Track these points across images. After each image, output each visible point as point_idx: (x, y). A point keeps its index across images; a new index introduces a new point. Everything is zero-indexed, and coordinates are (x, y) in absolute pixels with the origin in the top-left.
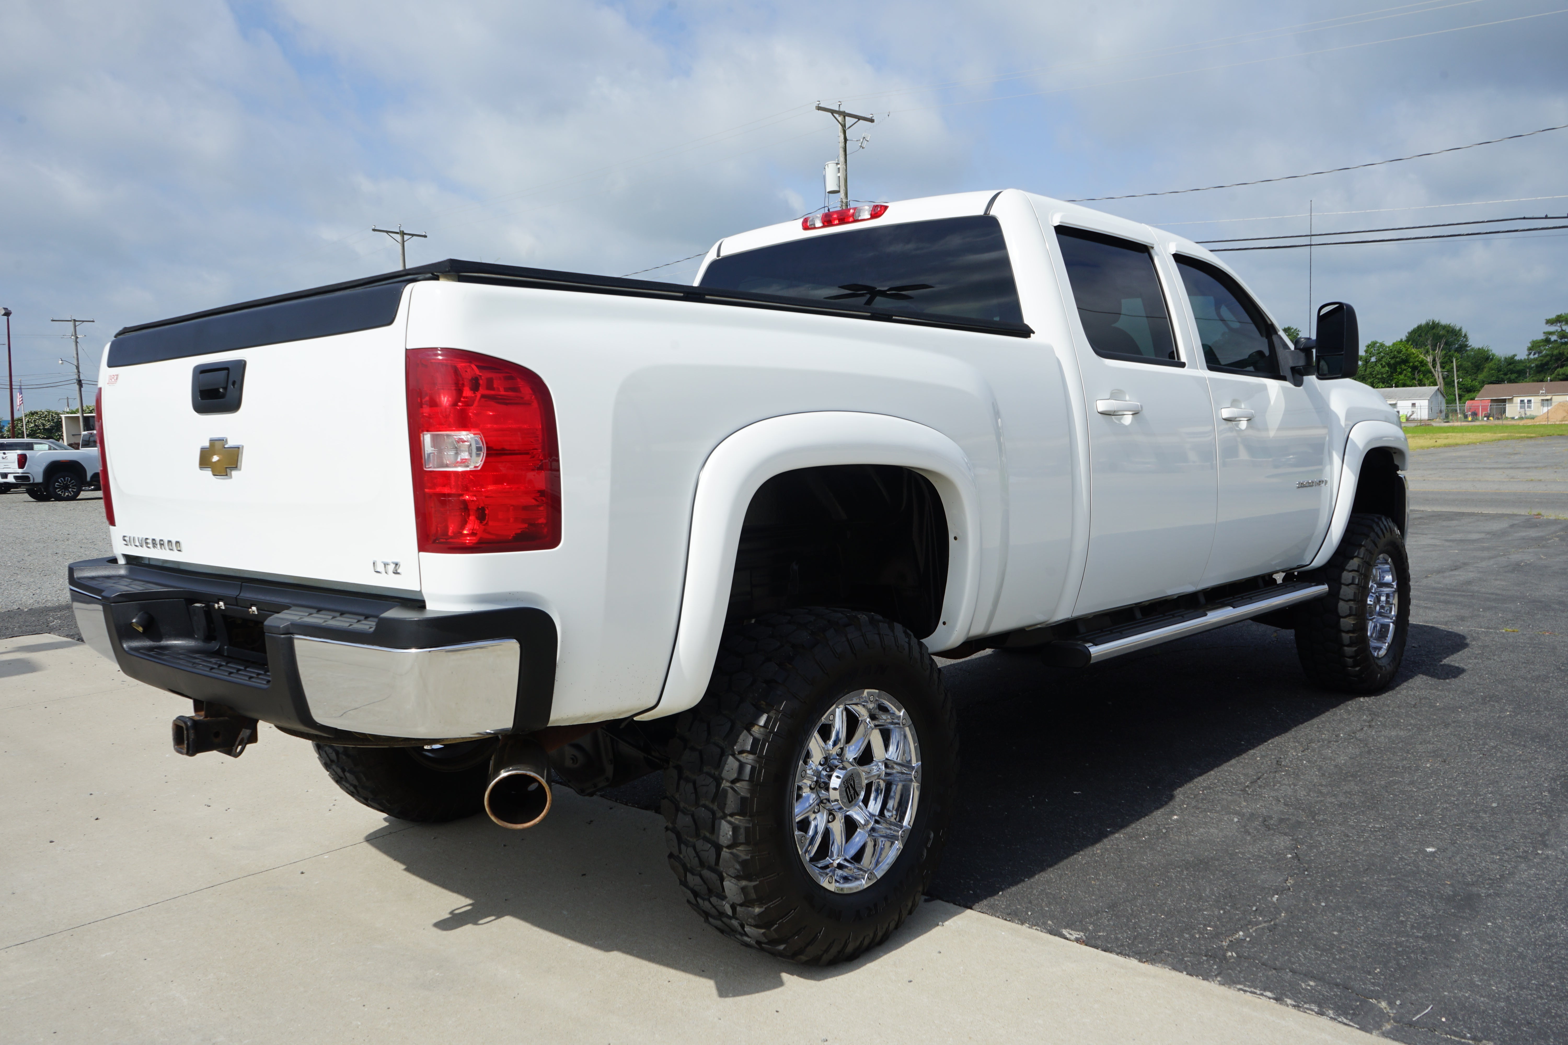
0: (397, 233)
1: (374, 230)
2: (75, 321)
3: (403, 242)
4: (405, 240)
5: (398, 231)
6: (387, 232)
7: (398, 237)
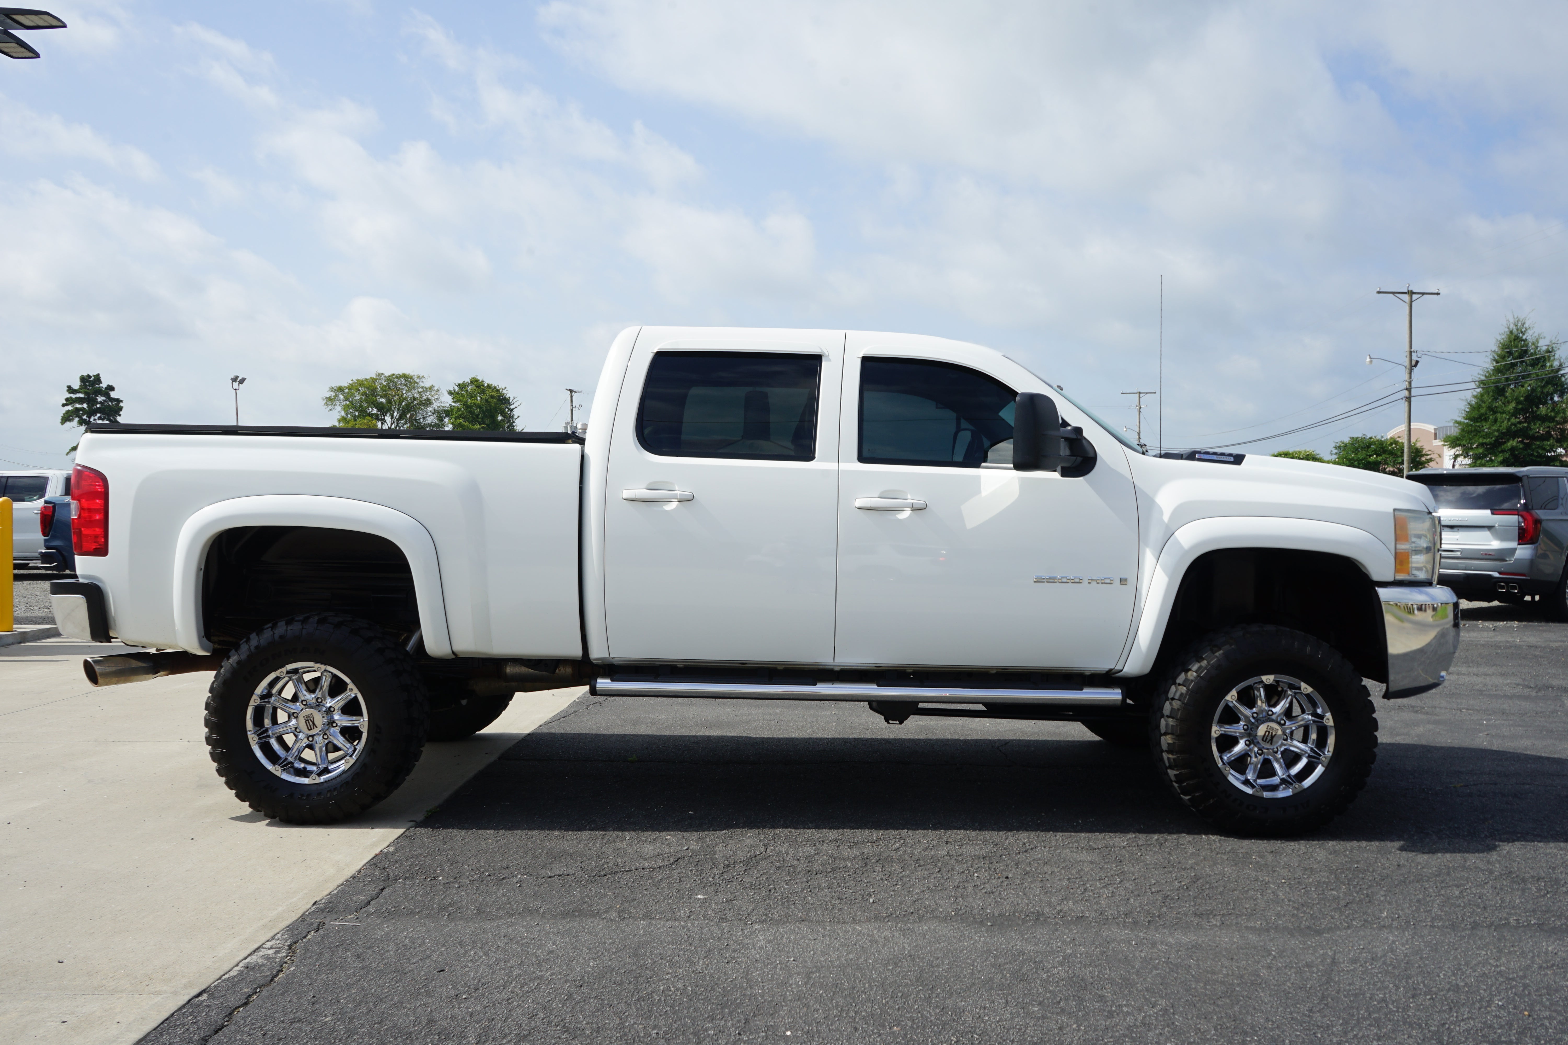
0: (1405, 293)
1: (1379, 292)
2: (1140, 393)
3: (1411, 302)
4: (1413, 300)
5: (1406, 291)
6: (1394, 293)
7: (1406, 298)
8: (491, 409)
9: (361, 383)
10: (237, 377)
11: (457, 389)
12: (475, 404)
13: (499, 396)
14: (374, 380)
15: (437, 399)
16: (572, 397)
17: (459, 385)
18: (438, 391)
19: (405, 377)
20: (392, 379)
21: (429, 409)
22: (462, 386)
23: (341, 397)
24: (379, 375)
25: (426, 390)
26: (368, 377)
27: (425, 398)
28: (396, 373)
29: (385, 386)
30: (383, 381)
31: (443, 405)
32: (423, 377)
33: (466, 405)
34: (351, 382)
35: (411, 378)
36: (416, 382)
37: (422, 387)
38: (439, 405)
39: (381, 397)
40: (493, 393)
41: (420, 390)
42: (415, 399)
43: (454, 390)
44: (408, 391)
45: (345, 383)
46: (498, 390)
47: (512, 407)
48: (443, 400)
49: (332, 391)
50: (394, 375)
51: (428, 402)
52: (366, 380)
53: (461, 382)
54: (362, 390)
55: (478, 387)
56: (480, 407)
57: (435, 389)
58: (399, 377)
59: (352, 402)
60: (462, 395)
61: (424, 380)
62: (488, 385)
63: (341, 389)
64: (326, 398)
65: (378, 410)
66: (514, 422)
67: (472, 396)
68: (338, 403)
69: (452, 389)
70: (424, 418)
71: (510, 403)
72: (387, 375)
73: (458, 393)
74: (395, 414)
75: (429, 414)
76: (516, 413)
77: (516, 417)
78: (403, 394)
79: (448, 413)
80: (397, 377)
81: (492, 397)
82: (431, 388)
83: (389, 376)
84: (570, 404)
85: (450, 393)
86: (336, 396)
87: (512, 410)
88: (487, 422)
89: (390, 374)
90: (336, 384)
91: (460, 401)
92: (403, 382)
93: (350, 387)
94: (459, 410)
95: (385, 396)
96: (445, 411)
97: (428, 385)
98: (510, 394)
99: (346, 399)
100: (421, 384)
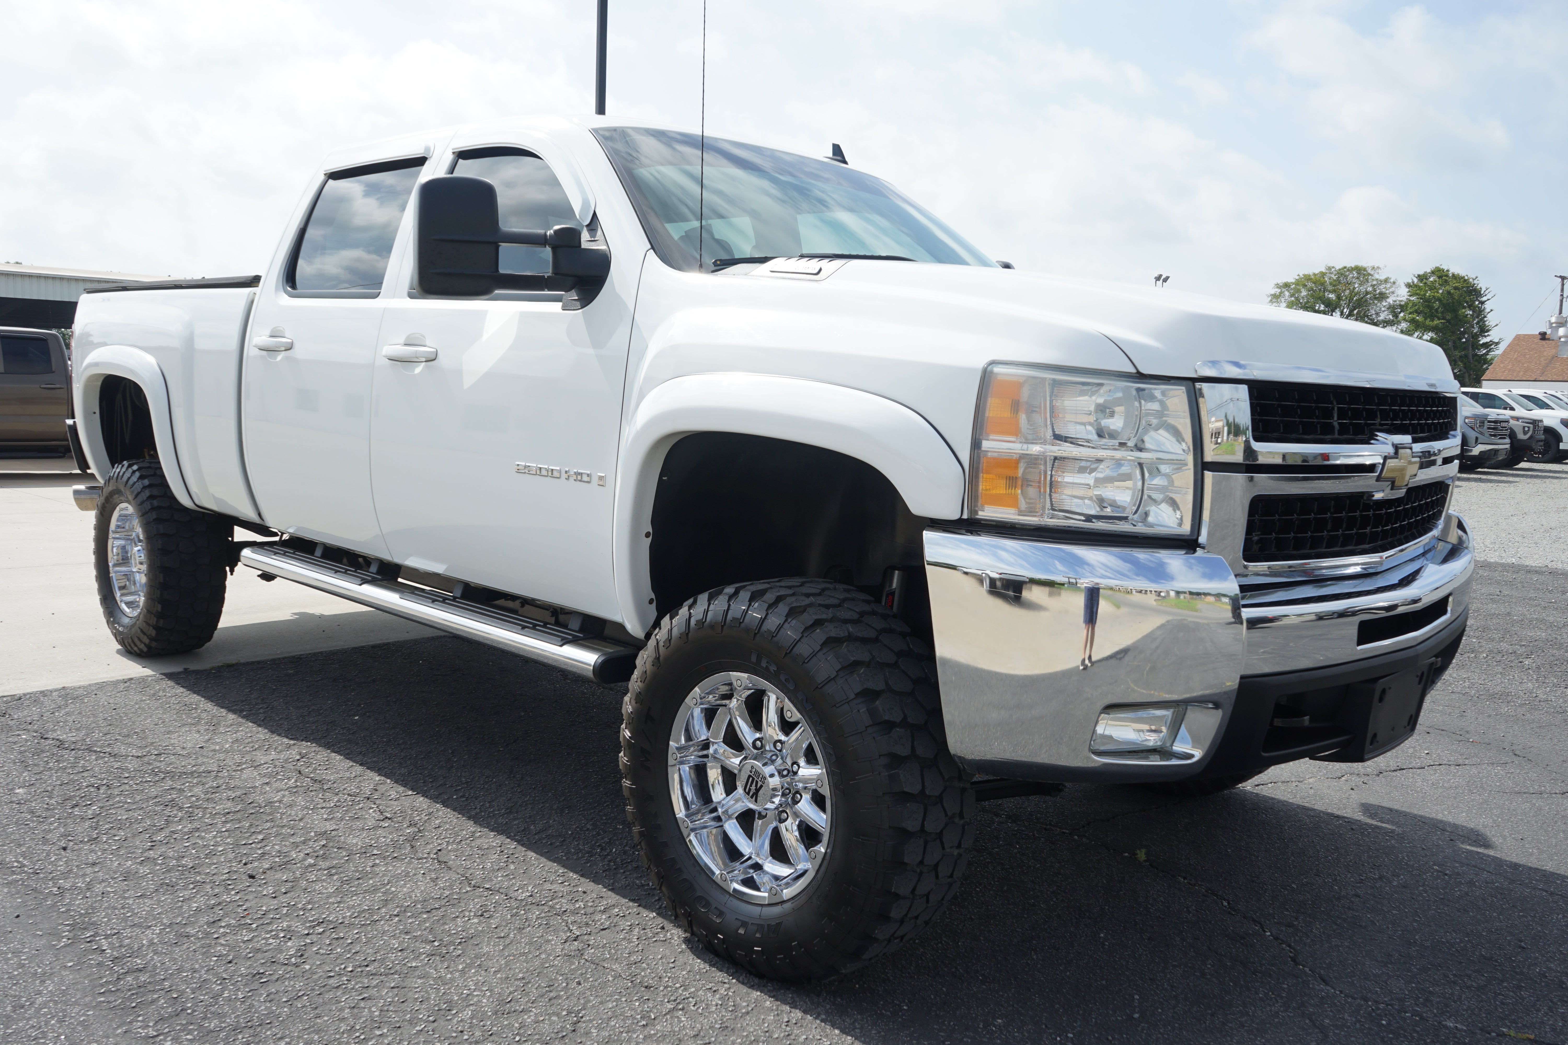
8: (1453, 303)
9: (1308, 278)
10: (1161, 276)
11: (1416, 280)
12: (1434, 297)
13: (1468, 287)
14: (1323, 274)
15: (1393, 293)
16: (1563, 285)
17: (1419, 276)
18: (1394, 283)
19: (1359, 270)
20: (1343, 273)
21: (1384, 304)
22: (1422, 278)
23: (1287, 293)
24: (1329, 268)
25: (1380, 282)
26: (1317, 272)
27: (1378, 291)
28: (1348, 265)
29: (1335, 280)
30: (1333, 276)
31: (1399, 299)
32: (1378, 268)
33: (1423, 298)
34: (1297, 278)
35: (1365, 270)
36: (1369, 274)
37: (1377, 280)
38: (1394, 299)
39: (1330, 292)
40: (1457, 285)
41: (1375, 283)
42: (1367, 293)
43: (1413, 282)
44: (1360, 285)
45: (1291, 279)
46: (1465, 280)
47: (1484, 299)
48: (1399, 294)
49: (1278, 287)
50: (1345, 267)
51: (1382, 296)
52: (1315, 275)
53: (1421, 273)
54: (1310, 284)
55: (1440, 277)
56: (1439, 300)
57: (1392, 281)
58: (1351, 270)
59: (1297, 299)
60: (1420, 288)
61: (1380, 271)
62: (1453, 275)
63: (1287, 285)
64: (1271, 295)
65: (1326, 306)
66: (1485, 317)
67: (1432, 288)
68: (1283, 300)
69: (1410, 281)
70: (1377, 314)
71: (1481, 295)
72: (1337, 268)
73: (1416, 286)
74: (1345, 310)
75: (1383, 309)
76: (1488, 306)
77: (1487, 310)
78: (1354, 288)
79: (1403, 308)
80: (1348, 270)
81: (1456, 288)
82: (1386, 281)
83: (1340, 270)
84: (1559, 293)
85: (1408, 285)
86: (1281, 293)
87: (1482, 303)
88: (1448, 317)
89: (1341, 267)
90: (1282, 280)
91: (1417, 294)
92: (1356, 275)
93: (1297, 283)
94: (1414, 304)
95: (1334, 291)
96: (1400, 305)
97: (1383, 277)
98: (1482, 284)
99: (1292, 296)
100: (1376, 276)
